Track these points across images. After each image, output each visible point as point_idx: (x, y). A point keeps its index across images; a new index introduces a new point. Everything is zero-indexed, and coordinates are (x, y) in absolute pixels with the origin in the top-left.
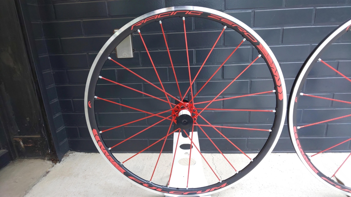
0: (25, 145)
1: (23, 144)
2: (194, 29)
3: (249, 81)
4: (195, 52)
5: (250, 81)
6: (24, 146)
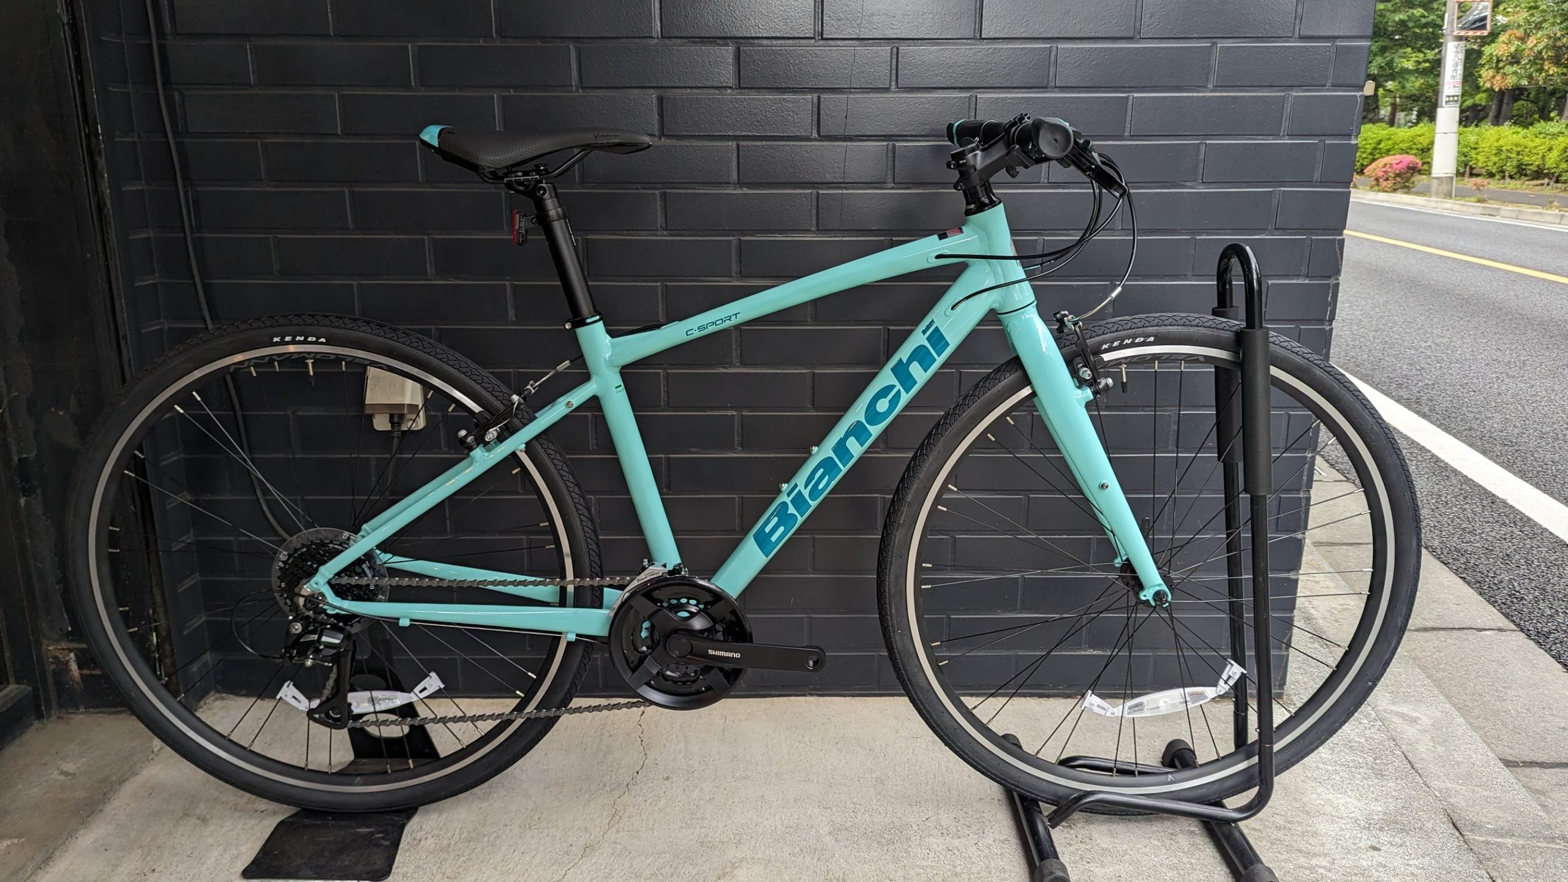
0: (86, 672)
1: (80, 667)
6: (81, 674)
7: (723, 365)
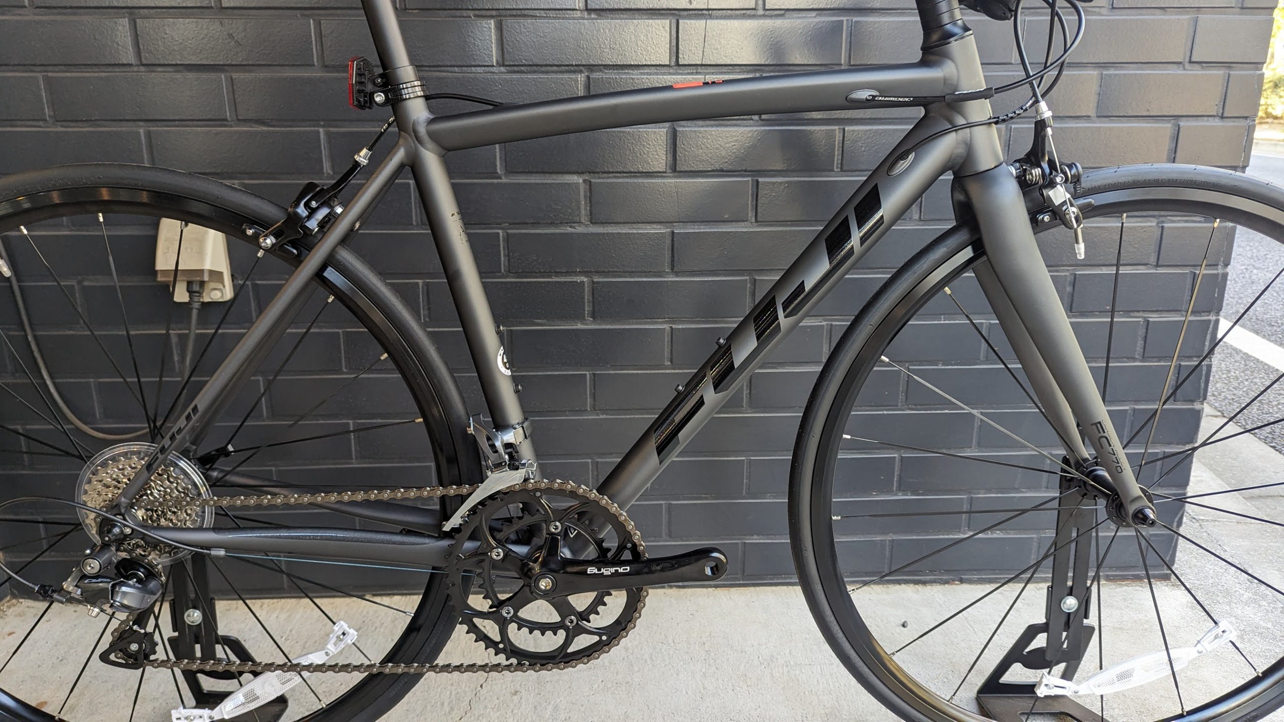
2: (417, 221)
3: (588, 376)
4: (425, 287)
5: (590, 377)
7: (571, 223)
